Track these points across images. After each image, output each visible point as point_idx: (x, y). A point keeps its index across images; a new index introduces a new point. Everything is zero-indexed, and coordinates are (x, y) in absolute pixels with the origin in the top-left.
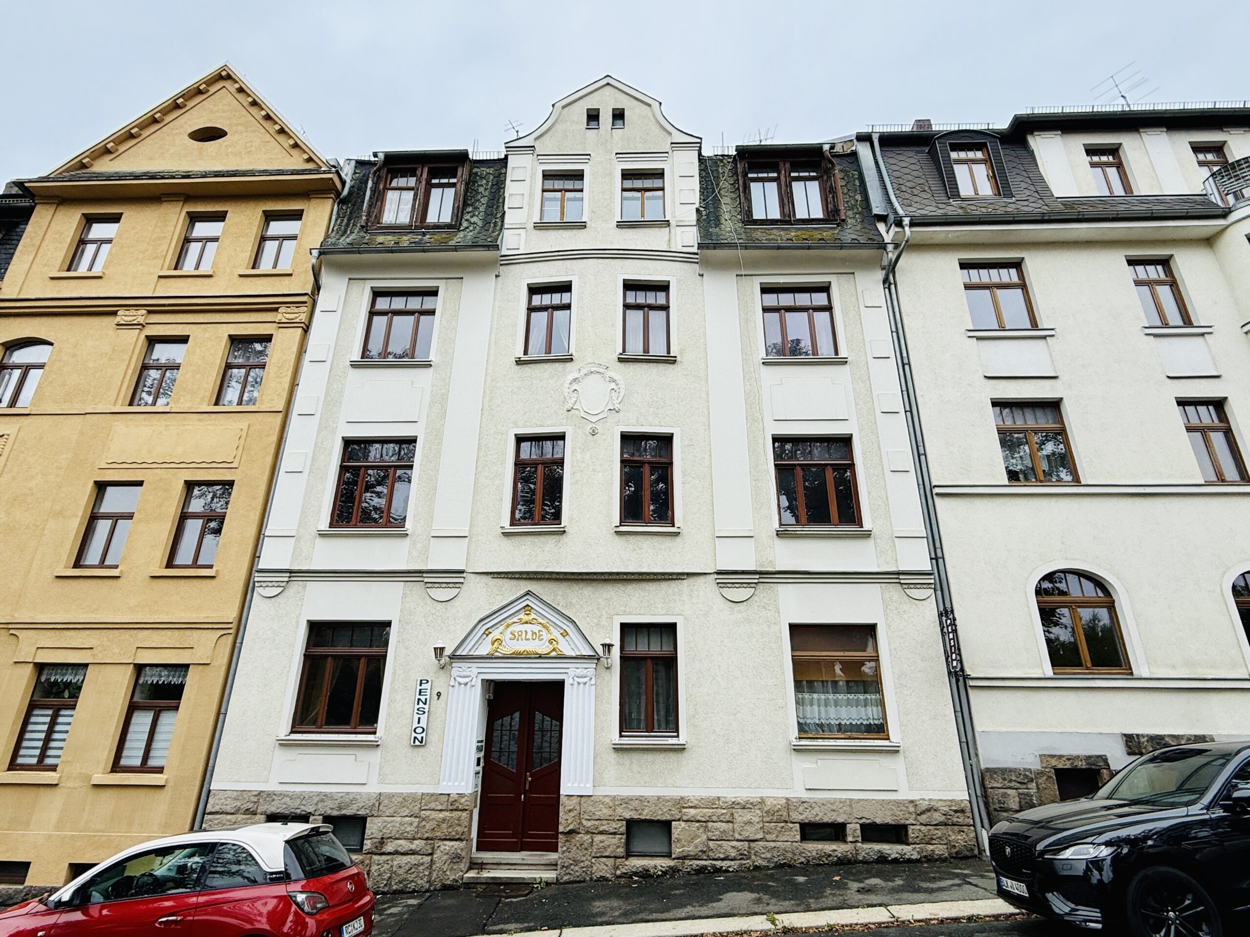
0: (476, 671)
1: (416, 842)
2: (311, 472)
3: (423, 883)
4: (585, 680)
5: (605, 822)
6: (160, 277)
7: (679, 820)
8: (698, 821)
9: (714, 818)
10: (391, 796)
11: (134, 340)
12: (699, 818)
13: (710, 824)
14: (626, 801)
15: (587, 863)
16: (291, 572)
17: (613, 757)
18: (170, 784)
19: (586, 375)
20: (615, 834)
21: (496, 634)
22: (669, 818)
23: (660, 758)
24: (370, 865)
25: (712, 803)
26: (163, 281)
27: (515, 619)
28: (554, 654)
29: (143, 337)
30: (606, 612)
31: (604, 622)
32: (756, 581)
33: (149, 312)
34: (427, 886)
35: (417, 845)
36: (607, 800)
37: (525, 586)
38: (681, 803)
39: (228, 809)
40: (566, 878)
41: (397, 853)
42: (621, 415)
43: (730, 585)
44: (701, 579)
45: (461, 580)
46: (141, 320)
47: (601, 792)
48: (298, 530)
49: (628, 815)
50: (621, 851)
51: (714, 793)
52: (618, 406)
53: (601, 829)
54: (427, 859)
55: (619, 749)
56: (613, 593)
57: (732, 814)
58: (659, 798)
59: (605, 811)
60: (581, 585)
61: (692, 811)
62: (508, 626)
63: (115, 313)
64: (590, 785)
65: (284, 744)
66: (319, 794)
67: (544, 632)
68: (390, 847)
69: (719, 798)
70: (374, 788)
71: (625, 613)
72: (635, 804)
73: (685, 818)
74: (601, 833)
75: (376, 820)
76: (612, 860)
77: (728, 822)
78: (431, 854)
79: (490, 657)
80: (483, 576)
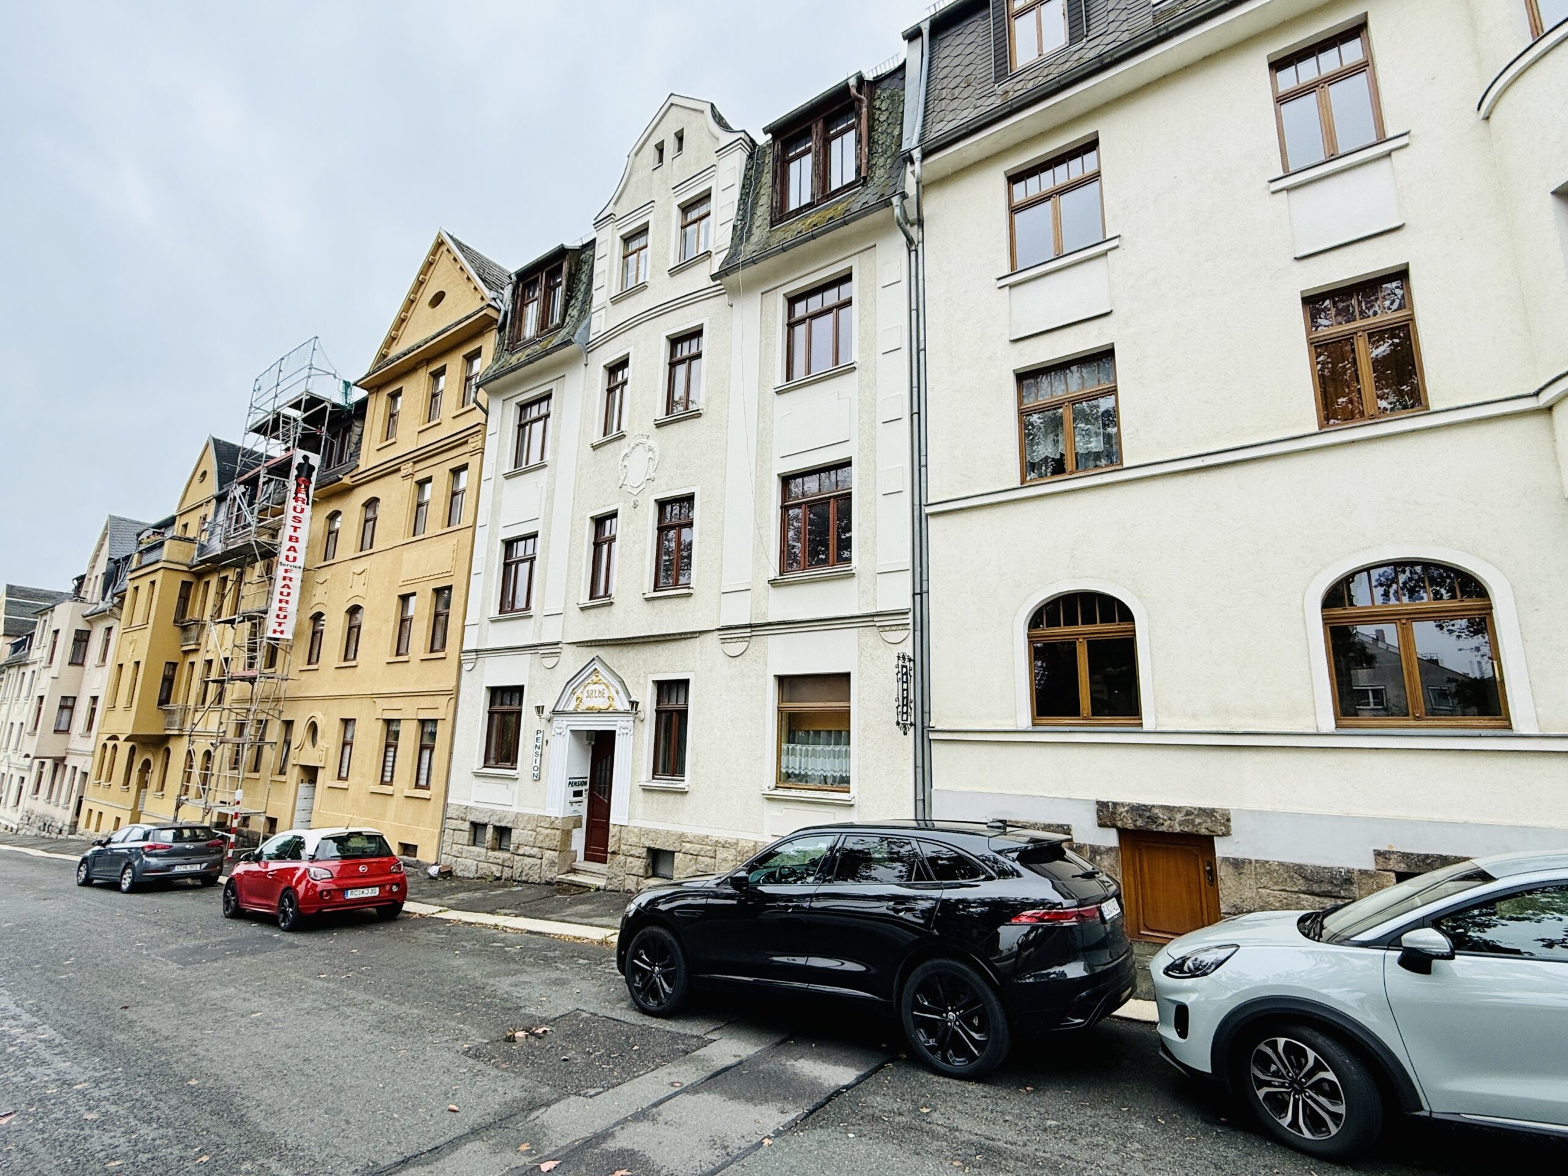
0: (566, 723)
1: (535, 849)
2: (485, 572)
3: (535, 878)
4: (627, 731)
5: (634, 848)
6: (419, 432)
7: (679, 852)
8: (691, 854)
9: (702, 853)
10: (523, 815)
11: (409, 485)
12: (691, 852)
13: (700, 858)
14: (648, 832)
15: (622, 878)
16: (476, 651)
17: (640, 795)
18: (432, 798)
19: (633, 448)
20: (639, 857)
21: (578, 693)
22: (671, 849)
23: (671, 798)
24: (513, 862)
25: (703, 840)
26: (421, 434)
27: (590, 681)
28: (611, 709)
29: (413, 483)
30: (644, 672)
31: (642, 681)
32: (749, 635)
33: (415, 463)
34: (539, 880)
35: (535, 851)
36: (636, 830)
37: (595, 652)
38: (682, 838)
39: (454, 816)
40: (609, 887)
41: (524, 855)
42: (655, 483)
43: (729, 641)
44: (709, 636)
45: (558, 650)
46: (410, 471)
47: (633, 823)
48: (480, 619)
49: (649, 844)
50: (641, 872)
51: (704, 832)
52: (653, 474)
53: (631, 852)
54: (539, 861)
55: (647, 790)
56: (648, 654)
57: (715, 851)
58: (668, 832)
59: (634, 839)
60: (629, 648)
61: (688, 845)
62: (585, 687)
63: (399, 470)
64: (626, 817)
65: (477, 775)
66: (492, 810)
67: (606, 691)
68: (521, 852)
69: (708, 837)
70: (515, 809)
71: (655, 672)
72: (652, 835)
73: (683, 850)
74: (631, 855)
75: (517, 831)
76: (636, 877)
77: (712, 857)
78: (541, 858)
79: (576, 713)
80: (572, 646)
